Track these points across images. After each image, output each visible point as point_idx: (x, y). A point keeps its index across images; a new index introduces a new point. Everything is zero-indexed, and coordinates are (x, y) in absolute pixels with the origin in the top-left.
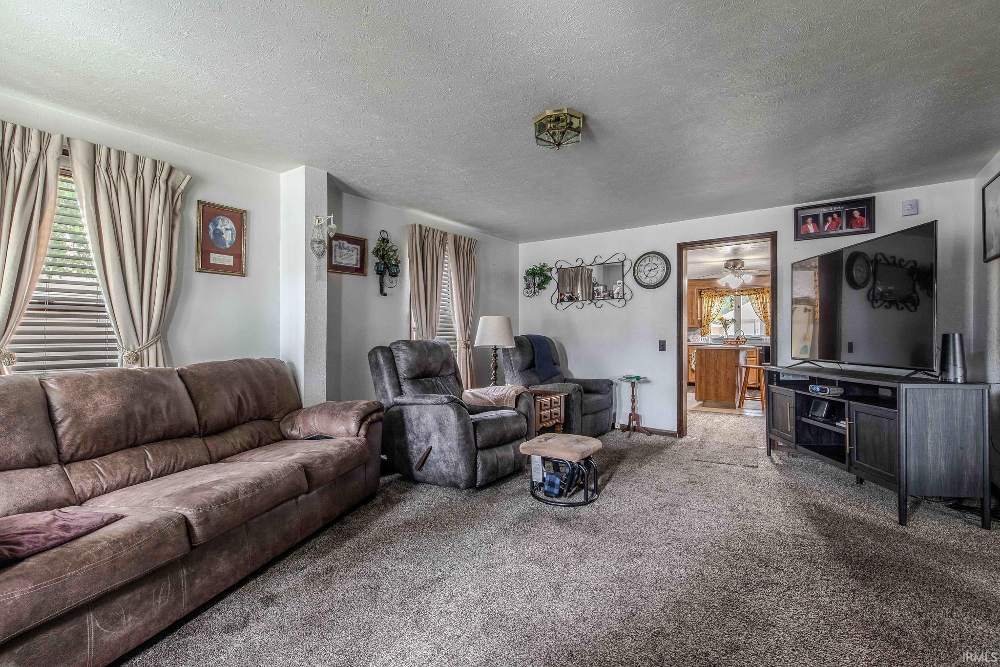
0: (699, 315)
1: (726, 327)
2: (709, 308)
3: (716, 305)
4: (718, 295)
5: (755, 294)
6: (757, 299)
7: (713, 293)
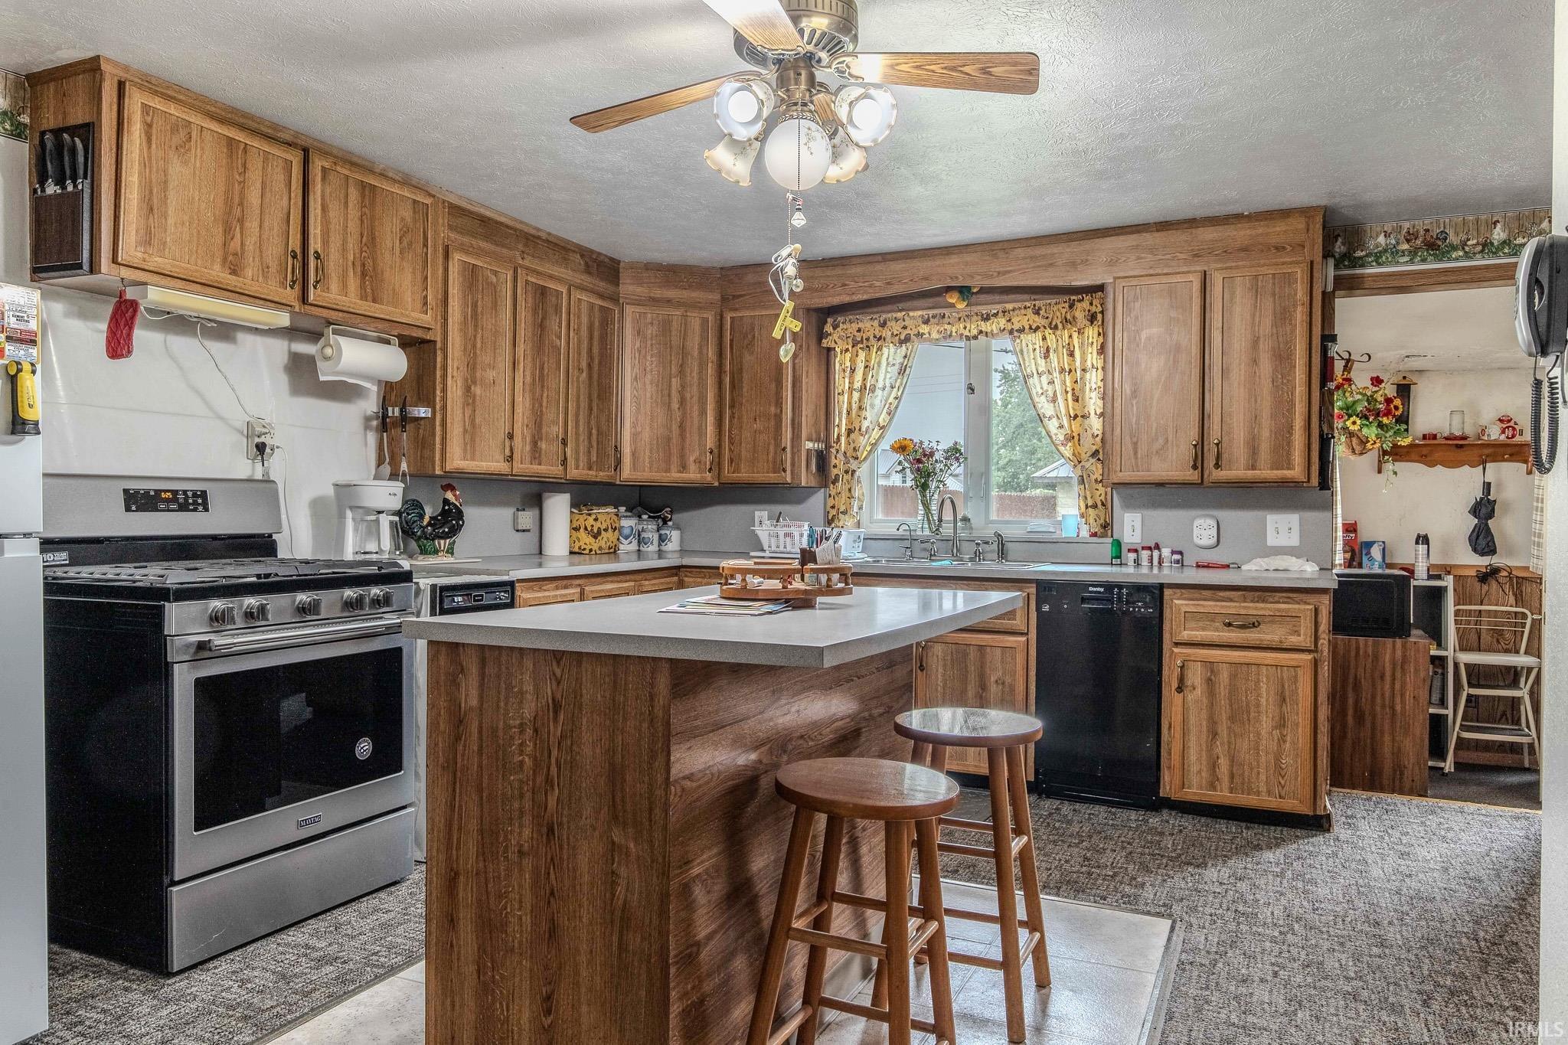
2: (857, 397)
3: (880, 385)
4: (889, 338)
5: (1038, 328)
6: (1046, 356)
7: (868, 324)
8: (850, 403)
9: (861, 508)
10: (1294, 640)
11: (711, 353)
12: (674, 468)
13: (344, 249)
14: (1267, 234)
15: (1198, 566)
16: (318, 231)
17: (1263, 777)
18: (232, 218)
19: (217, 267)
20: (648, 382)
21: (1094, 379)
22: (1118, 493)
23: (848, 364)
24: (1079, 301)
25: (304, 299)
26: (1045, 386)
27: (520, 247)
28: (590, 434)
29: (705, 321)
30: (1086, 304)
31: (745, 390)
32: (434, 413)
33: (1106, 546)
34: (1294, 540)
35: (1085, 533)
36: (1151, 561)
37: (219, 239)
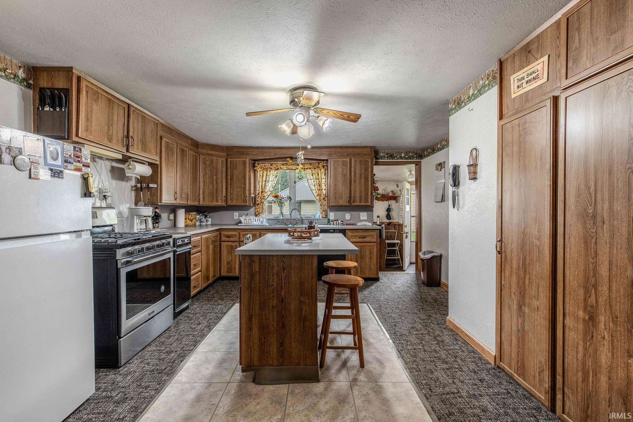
0: (252, 191)
1: (282, 206)
2: (264, 183)
3: (270, 180)
4: (273, 168)
5: (311, 168)
6: (313, 175)
7: (267, 165)
8: (262, 185)
9: (265, 212)
10: (373, 240)
11: (224, 170)
12: (214, 201)
13: (138, 136)
14: (363, 151)
15: (347, 224)
16: (132, 130)
17: (367, 270)
18: (109, 124)
19: (106, 139)
20: (207, 177)
21: (323, 181)
22: (329, 209)
23: (261, 174)
24: (321, 162)
25: (128, 150)
26: (312, 182)
27: (177, 137)
28: (193, 192)
29: (222, 161)
30: (322, 163)
31: (234, 180)
32: (158, 186)
33: (326, 220)
34: (366, 218)
35: (321, 217)
36: (336, 223)
37: (106, 131)
